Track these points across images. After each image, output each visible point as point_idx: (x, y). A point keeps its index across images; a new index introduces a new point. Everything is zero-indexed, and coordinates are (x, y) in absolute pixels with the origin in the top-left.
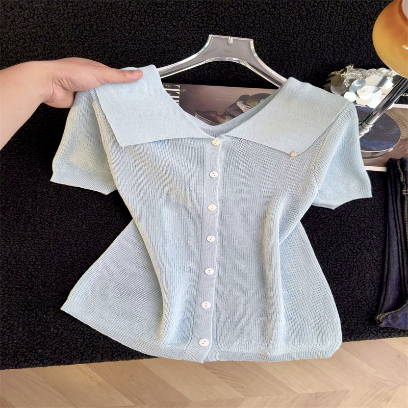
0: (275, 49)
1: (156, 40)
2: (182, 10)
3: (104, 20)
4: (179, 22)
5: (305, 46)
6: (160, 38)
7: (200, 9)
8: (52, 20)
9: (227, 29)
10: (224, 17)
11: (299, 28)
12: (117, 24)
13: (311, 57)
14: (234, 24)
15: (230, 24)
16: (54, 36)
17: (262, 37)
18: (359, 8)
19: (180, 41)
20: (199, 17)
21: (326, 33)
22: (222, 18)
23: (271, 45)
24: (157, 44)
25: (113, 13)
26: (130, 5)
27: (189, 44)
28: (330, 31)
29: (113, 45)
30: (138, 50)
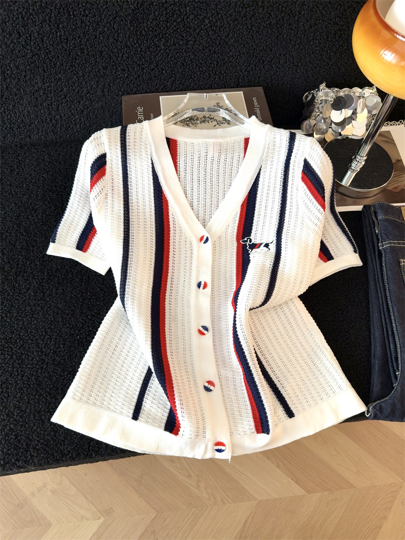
0: (252, 68)
1: (143, 64)
2: (162, 26)
3: (94, 43)
4: (161, 41)
5: (279, 62)
6: (146, 61)
7: (179, 23)
8: (47, 46)
9: (205, 46)
10: (202, 31)
11: (272, 40)
12: (105, 46)
13: (287, 76)
14: (211, 38)
15: (208, 39)
16: (51, 65)
17: (239, 53)
18: (325, 11)
19: (164, 63)
20: (178, 32)
21: (298, 44)
22: (200, 31)
23: (247, 64)
24: (143, 69)
25: (100, 34)
26: (115, 21)
27: (173, 67)
28: (301, 42)
29: (104, 73)
30: (128, 76)
